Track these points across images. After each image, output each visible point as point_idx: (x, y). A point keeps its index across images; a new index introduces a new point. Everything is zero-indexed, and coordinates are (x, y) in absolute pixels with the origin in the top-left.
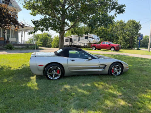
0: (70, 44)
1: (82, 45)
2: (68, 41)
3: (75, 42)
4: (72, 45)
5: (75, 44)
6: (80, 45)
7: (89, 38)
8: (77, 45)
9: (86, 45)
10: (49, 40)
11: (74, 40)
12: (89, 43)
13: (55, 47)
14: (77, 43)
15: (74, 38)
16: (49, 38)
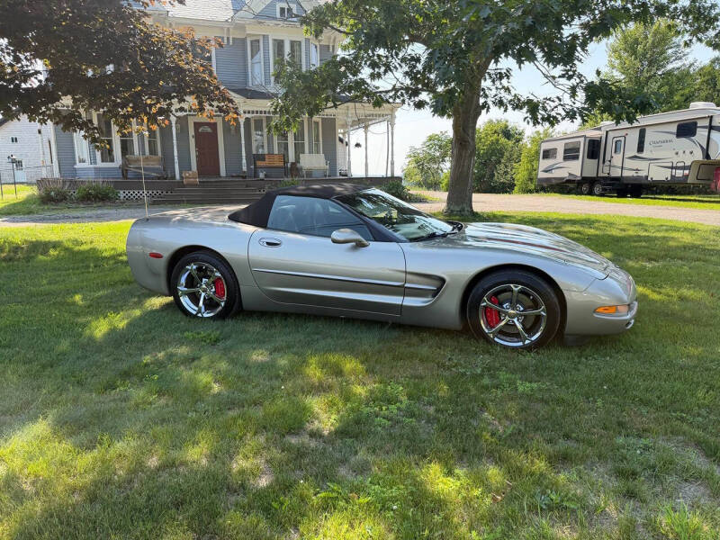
0: (590, 173)
1: (659, 174)
2: (576, 158)
3: (617, 160)
4: (601, 174)
5: (616, 173)
6: (643, 174)
7: (701, 134)
8: (627, 174)
9: (679, 173)
10: (507, 154)
11: (611, 146)
12: (702, 164)
13: (530, 192)
14: (629, 164)
15: (611, 135)
16: (510, 143)
